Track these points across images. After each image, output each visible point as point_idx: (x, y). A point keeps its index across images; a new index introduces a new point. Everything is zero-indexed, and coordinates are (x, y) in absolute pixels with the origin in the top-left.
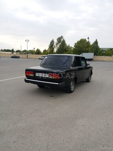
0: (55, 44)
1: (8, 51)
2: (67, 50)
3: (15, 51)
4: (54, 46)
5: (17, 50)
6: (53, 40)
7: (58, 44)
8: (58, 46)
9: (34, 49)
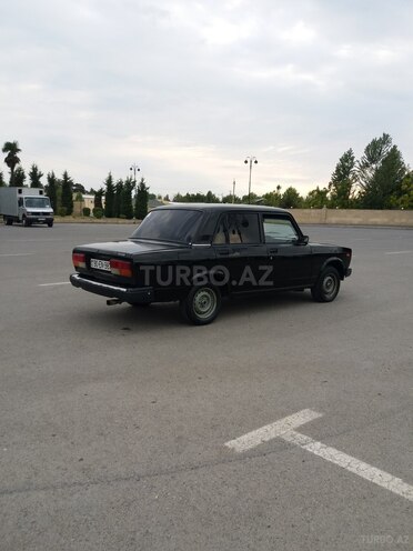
0: (356, 168)
1: (198, 198)
2: (404, 187)
3: (221, 200)
4: (350, 177)
5: (225, 196)
6: (350, 152)
7: (367, 165)
8: (370, 174)
9: (279, 188)
